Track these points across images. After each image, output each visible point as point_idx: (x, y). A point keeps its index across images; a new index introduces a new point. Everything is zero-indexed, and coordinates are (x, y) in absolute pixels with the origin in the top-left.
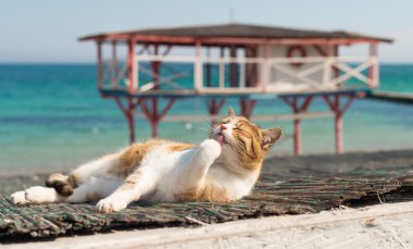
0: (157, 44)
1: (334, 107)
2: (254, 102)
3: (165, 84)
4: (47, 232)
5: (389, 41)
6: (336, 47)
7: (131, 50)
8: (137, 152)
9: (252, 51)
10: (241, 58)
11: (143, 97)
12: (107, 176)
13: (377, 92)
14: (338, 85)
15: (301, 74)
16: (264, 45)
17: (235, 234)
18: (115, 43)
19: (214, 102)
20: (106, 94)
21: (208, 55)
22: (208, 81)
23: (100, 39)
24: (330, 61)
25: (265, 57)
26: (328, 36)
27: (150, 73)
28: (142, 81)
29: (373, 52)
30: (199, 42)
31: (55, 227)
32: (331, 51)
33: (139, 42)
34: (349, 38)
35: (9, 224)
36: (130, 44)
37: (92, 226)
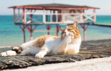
0: (32, 9)
1: (83, 28)
2: (60, 26)
3: (34, 21)
4: (25, 65)
5: (99, 9)
6: (84, 10)
7: (24, 11)
8: (42, 39)
9: (60, 11)
10: (56, 13)
11: (28, 25)
12: (33, 47)
13: (95, 23)
14: (85, 21)
15: (74, 18)
16: (63, 10)
17: (87, 64)
18: (19, 9)
19: (49, 26)
20: (16, 24)
21: (47, 12)
22: (47, 20)
23: (15, 8)
24: (82, 14)
25: (64, 13)
26: (82, 7)
27: (30, 18)
28: (28, 20)
29: (94, 12)
30: (44, 9)
31: (27, 63)
32: (82, 11)
33: (26, 9)
34: (88, 8)
35: (11, 63)
36: (24, 9)
37: (39, 63)
